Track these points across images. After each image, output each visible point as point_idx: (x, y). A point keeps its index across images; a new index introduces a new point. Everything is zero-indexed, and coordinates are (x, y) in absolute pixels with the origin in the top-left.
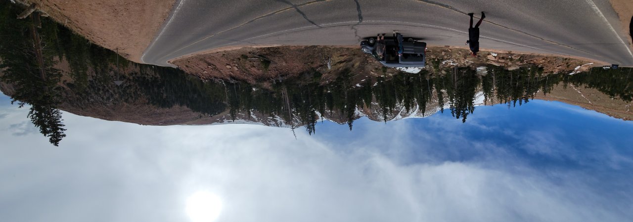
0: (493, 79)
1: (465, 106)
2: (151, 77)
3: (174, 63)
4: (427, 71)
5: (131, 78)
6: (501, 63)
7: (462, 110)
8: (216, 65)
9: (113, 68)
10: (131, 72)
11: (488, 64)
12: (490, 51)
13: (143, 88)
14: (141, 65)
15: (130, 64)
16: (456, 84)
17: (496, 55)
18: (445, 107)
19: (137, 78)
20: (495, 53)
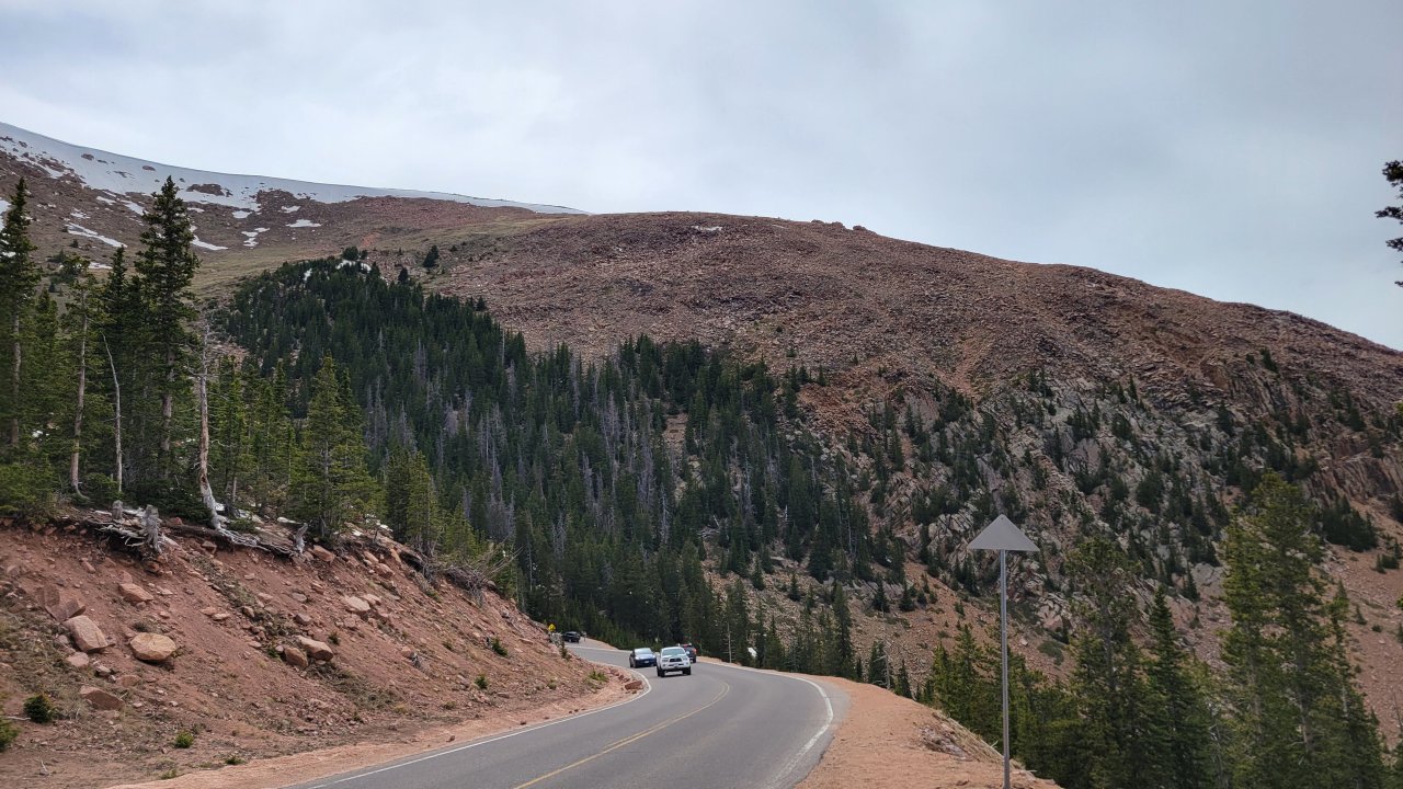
2: (767, 579)
3: (598, 678)
5: (914, 573)
8: (261, 657)
9: (1044, 649)
10: (916, 617)
13: (831, 491)
14: (841, 664)
15: (916, 679)
19: (877, 569)
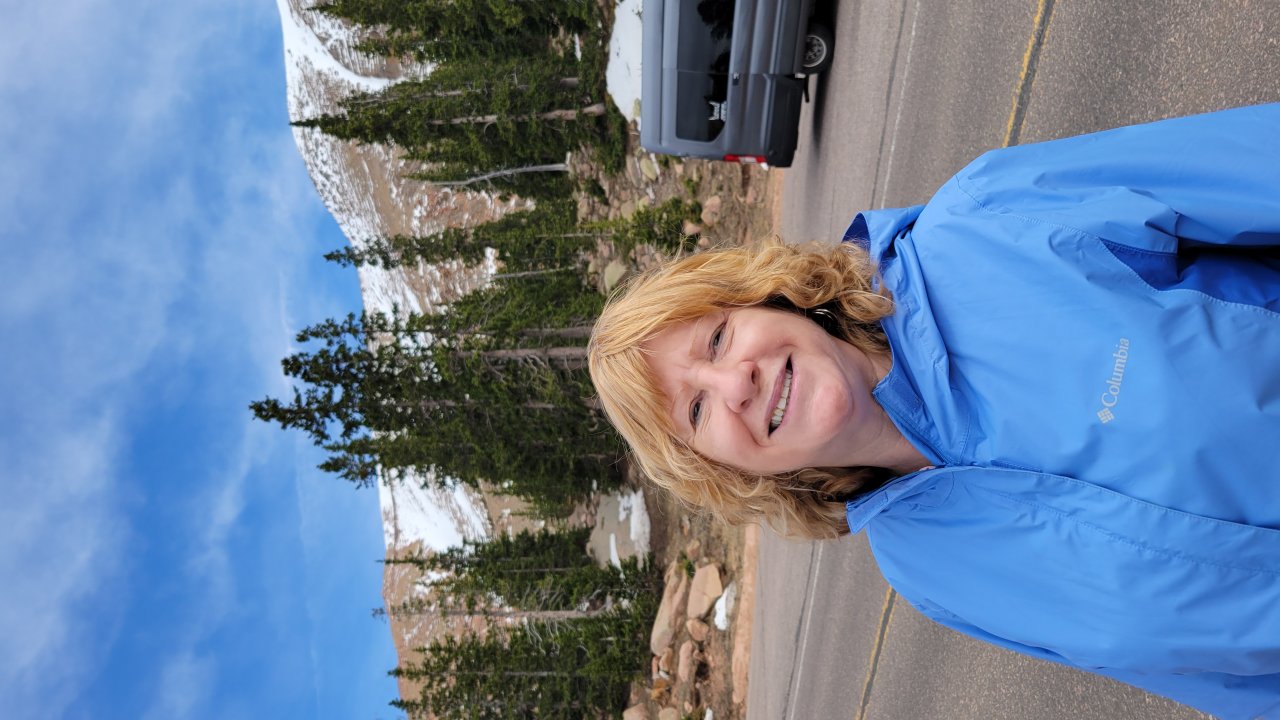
0: (566, 604)
1: (377, 419)
4: (620, 165)
6: (673, 660)
7: (348, 397)
11: (661, 572)
12: (747, 579)
16: (531, 353)
17: (720, 621)
18: (372, 276)
20: (732, 617)
